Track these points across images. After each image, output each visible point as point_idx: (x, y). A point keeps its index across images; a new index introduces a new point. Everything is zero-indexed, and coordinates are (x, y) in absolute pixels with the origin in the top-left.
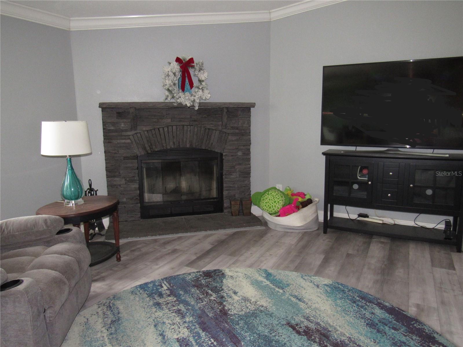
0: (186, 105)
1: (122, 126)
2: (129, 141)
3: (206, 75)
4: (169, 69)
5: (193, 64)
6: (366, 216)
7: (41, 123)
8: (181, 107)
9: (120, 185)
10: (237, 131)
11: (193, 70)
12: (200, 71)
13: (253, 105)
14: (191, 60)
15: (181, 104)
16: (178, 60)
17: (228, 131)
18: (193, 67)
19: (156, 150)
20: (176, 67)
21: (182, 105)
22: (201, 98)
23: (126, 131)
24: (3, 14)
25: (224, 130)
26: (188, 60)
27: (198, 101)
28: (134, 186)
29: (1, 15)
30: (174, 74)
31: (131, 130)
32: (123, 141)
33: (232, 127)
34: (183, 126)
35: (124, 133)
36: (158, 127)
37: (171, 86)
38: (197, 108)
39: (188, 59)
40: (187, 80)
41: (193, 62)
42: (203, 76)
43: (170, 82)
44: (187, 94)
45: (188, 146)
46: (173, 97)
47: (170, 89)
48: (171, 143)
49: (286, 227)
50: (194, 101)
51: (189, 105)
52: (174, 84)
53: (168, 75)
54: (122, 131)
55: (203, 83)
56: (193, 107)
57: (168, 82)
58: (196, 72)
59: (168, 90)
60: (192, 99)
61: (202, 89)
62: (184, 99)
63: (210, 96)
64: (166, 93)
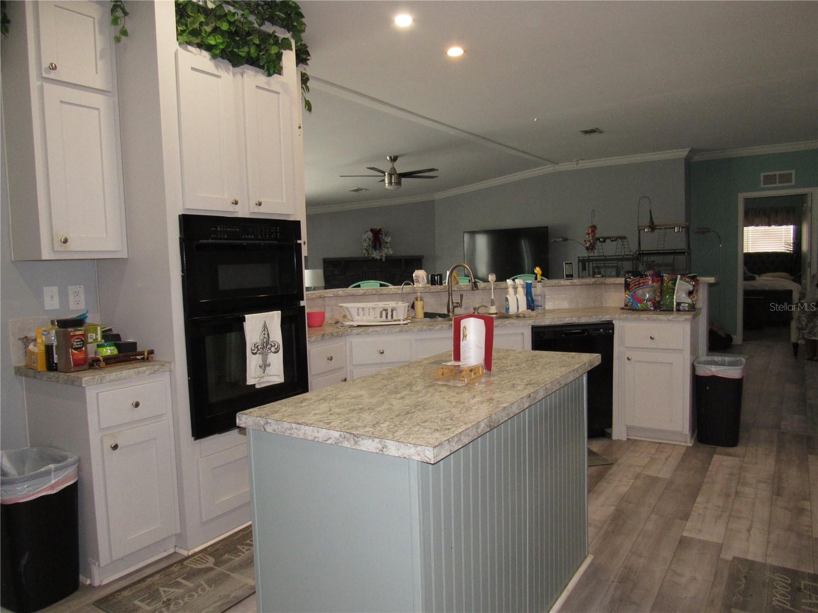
0: (377, 259)
1: (336, 272)
2: (340, 282)
3: (390, 239)
4: (366, 236)
8: (374, 260)
11: (381, 236)
12: (386, 236)
13: (422, 257)
14: (380, 230)
15: (373, 258)
16: (372, 230)
17: (407, 275)
18: (381, 234)
20: (370, 234)
21: (375, 258)
22: (386, 254)
25: (404, 274)
27: (384, 256)
30: (369, 239)
31: (341, 275)
34: (376, 272)
35: (337, 277)
36: (359, 273)
37: (367, 247)
38: (384, 260)
39: (378, 228)
40: (378, 243)
41: (381, 231)
42: (388, 239)
43: (367, 244)
44: (377, 251)
46: (369, 253)
47: (367, 249)
50: (382, 256)
51: (378, 258)
52: (369, 246)
53: (365, 240)
55: (388, 244)
56: (381, 259)
57: (365, 244)
58: (383, 237)
59: (366, 249)
60: (380, 254)
61: (387, 248)
62: (376, 255)
63: (392, 252)
64: (364, 251)
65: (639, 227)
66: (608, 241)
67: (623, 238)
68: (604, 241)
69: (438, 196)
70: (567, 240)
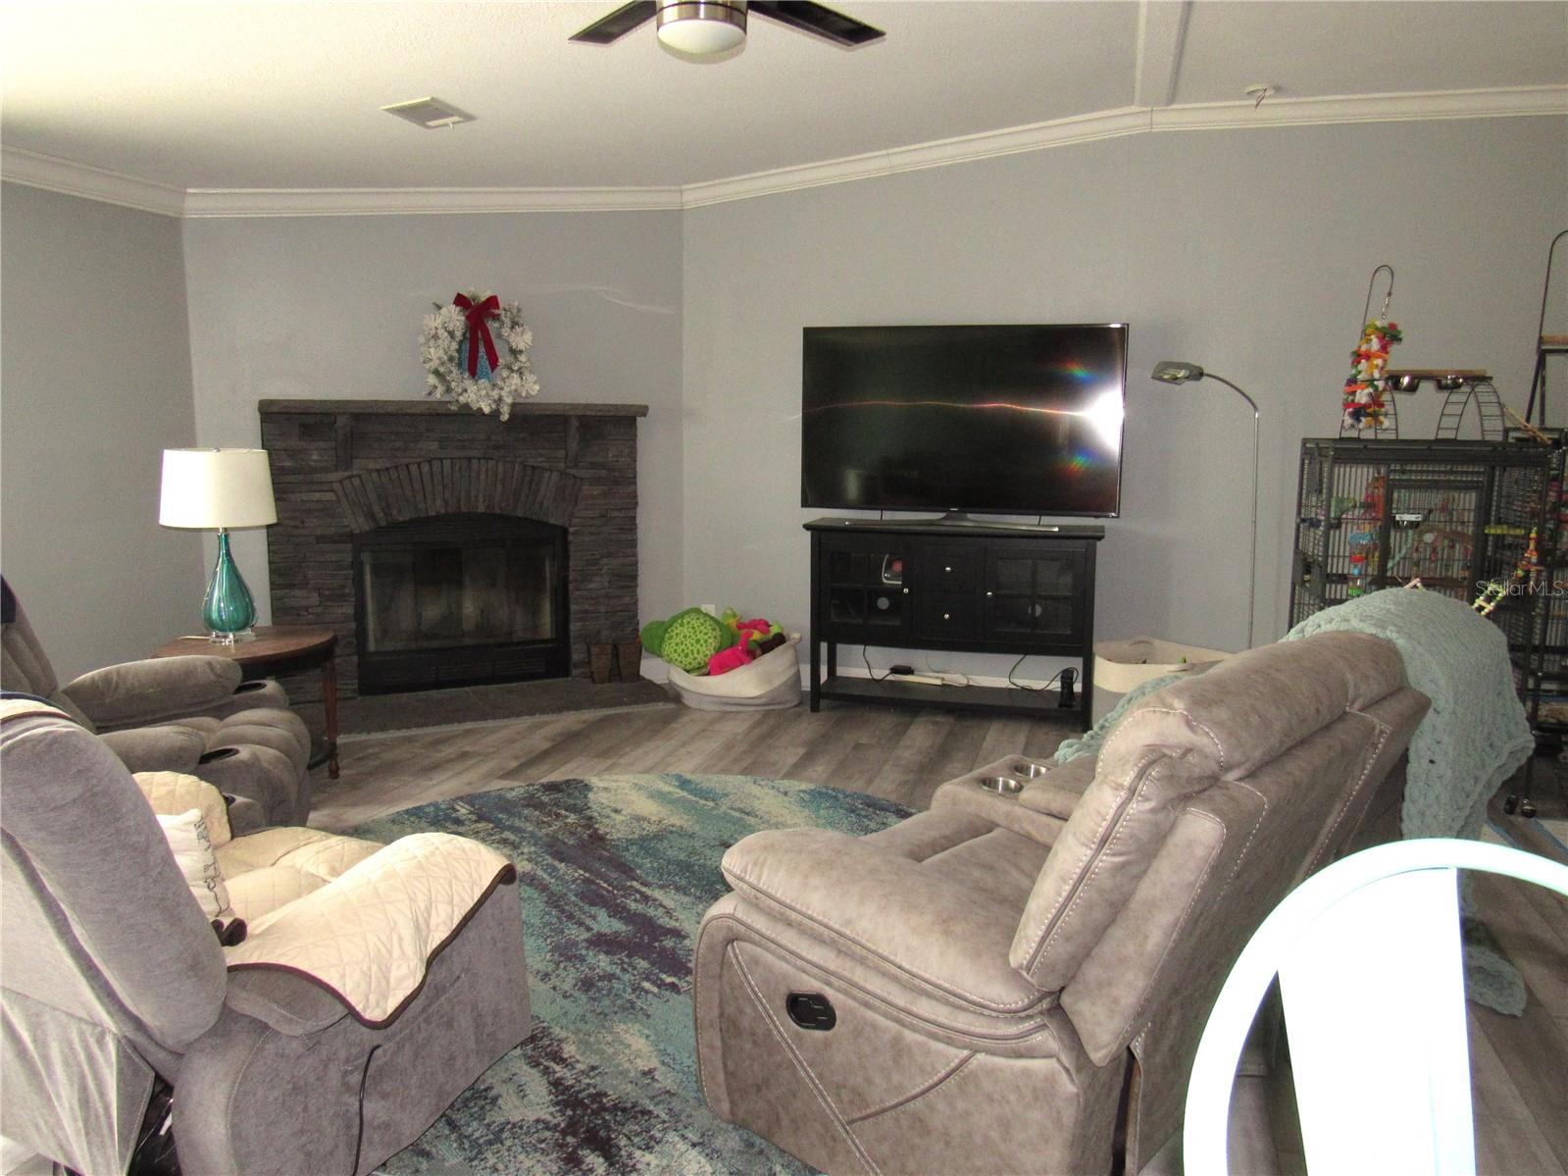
0: (480, 409)
1: (314, 457)
2: (329, 496)
3: (528, 337)
4: (439, 322)
5: (496, 312)
6: (909, 671)
7: (163, 452)
8: (468, 415)
9: (306, 609)
10: (603, 473)
11: (497, 325)
12: (512, 328)
13: (643, 411)
14: (493, 302)
15: (467, 406)
16: (461, 301)
17: (581, 473)
18: (496, 317)
19: (401, 519)
20: (456, 319)
21: (470, 408)
22: (516, 393)
23: (325, 470)
24: (7, 179)
25: (572, 471)
26: (483, 299)
27: (509, 400)
28: (339, 611)
29: (2, 181)
30: (451, 334)
31: (336, 468)
32: (317, 496)
33: (592, 463)
34: (469, 459)
35: (317, 477)
36: (407, 461)
37: (443, 364)
38: (505, 417)
39: (484, 296)
40: (482, 352)
41: (497, 306)
42: (522, 340)
43: (441, 353)
44: (483, 382)
45: (481, 509)
46: (449, 390)
47: (442, 369)
48: (439, 502)
49: (725, 700)
50: (500, 399)
51: (487, 410)
52: (451, 359)
53: (436, 337)
54: (313, 471)
55: (523, 358)
56: (496, 414)
57: (436, 354)
58: (505, 331)
59: (436, 372)
60: (495, 394)
61: (520, 372)
62: (478, 395)
63: (537, 387)
64: (432, 380)
65: (1541, 340)
66: (1427, 388)
67: (1477, 379)
68: (1412, 388)
69: (696, 195)
70: (1202, 374)
